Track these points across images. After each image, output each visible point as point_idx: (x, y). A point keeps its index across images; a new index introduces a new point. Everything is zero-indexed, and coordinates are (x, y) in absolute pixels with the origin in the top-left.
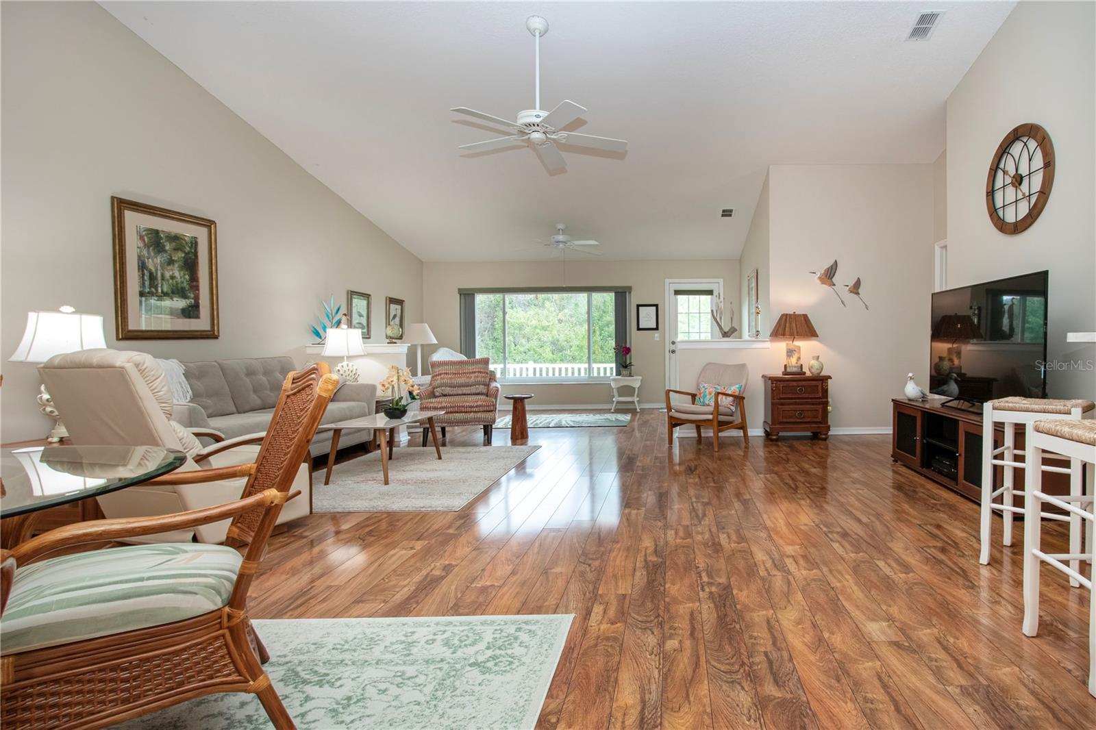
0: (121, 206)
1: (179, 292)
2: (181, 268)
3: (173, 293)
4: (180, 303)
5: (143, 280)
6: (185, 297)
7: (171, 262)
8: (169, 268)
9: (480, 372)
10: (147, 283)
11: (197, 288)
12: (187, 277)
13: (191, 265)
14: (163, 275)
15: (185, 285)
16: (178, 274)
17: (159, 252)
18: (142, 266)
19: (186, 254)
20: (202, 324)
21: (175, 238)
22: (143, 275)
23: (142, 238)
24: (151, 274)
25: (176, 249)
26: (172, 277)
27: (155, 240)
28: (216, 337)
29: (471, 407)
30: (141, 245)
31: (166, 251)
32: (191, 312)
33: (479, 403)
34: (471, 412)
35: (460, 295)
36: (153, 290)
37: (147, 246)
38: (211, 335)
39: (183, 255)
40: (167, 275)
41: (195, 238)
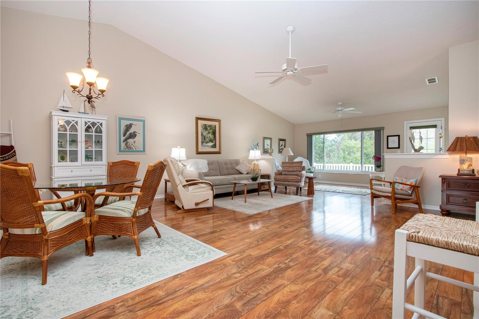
0: (198, 119)
1: (211, 141)
2: (212, 134)
3: (210, 141)
4: (211, 144)
5: (202, 138)
6: (213, 142)
7: (209, 133)
8: (209, 134)
9: (298, 166)
10: (203, 139)
11: (216, 139)
12: (213, 136)
13: (214, 133)
14: (207, 137)
15: (213, 139)
16: (211, 136)
17: (206, 130)
18: (202, 135)
19: (213, 130)
20: (217, 150)
21: (210, 126)
22: (202, 137)
23: (202, 127)
24: (204, 136)
25: (210, 129)
26: (209, 137)
27: (205, 127)
28: (220, 153)
29: (291, 180)
30: (202, 129)
31: (208, 130)
32: (214, 146)
33: (293, 178)
34: (291, 182)
35: (307, 136)
36: (205, 141)
37: (203, 129)
38: (219, 153)
39: (212, 130)
40: (208, 136)
41: (216, 125)
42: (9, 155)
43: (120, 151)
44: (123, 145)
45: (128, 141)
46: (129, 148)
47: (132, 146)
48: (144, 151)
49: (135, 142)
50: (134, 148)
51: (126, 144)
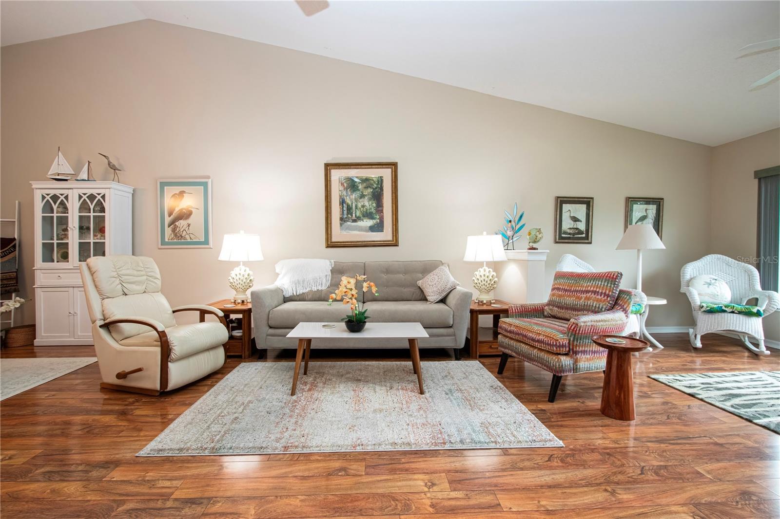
0: (328, 167)
1: (369, 215)
2: (370, 200)
3: (364, 216)
4: (368, 223)
5: (343, 210)
6: (372, 218)
7: (362, 196)
8: (361, 200)
10: (345, 212)
11: (382, 211)
12: (374, 205)
13: (378, 197)
14: (356, 206)
15: (373, 210)
16: (368, 204)
17: (354, 191)
18: (342, 202)
19: (374, 189)
20: (385, 236)
21: (365, 180)
22: (343, 207)
23: (342, 184)
24: (348, 206)
25: (366, 188)
26: (363, 206)
27: (351, 185)
28: (397, 245)
30: (341, 188)
31: (359, 190)
32: (378, 228)
35: (760, 179)
36: (350, 216)
37: (346, 189)
38: (394, 243)
39: (372, 190)
40: (360, 205)
41: (381, 177)
42: (5, 251)
43: (163, 243)
44: (168, 231)
45: (177, 223)
46: (179, 237)
47: (184, 233)
48: (206, 242)
49: (189, 225)
50: (187, 237)
51: (174, 230)
